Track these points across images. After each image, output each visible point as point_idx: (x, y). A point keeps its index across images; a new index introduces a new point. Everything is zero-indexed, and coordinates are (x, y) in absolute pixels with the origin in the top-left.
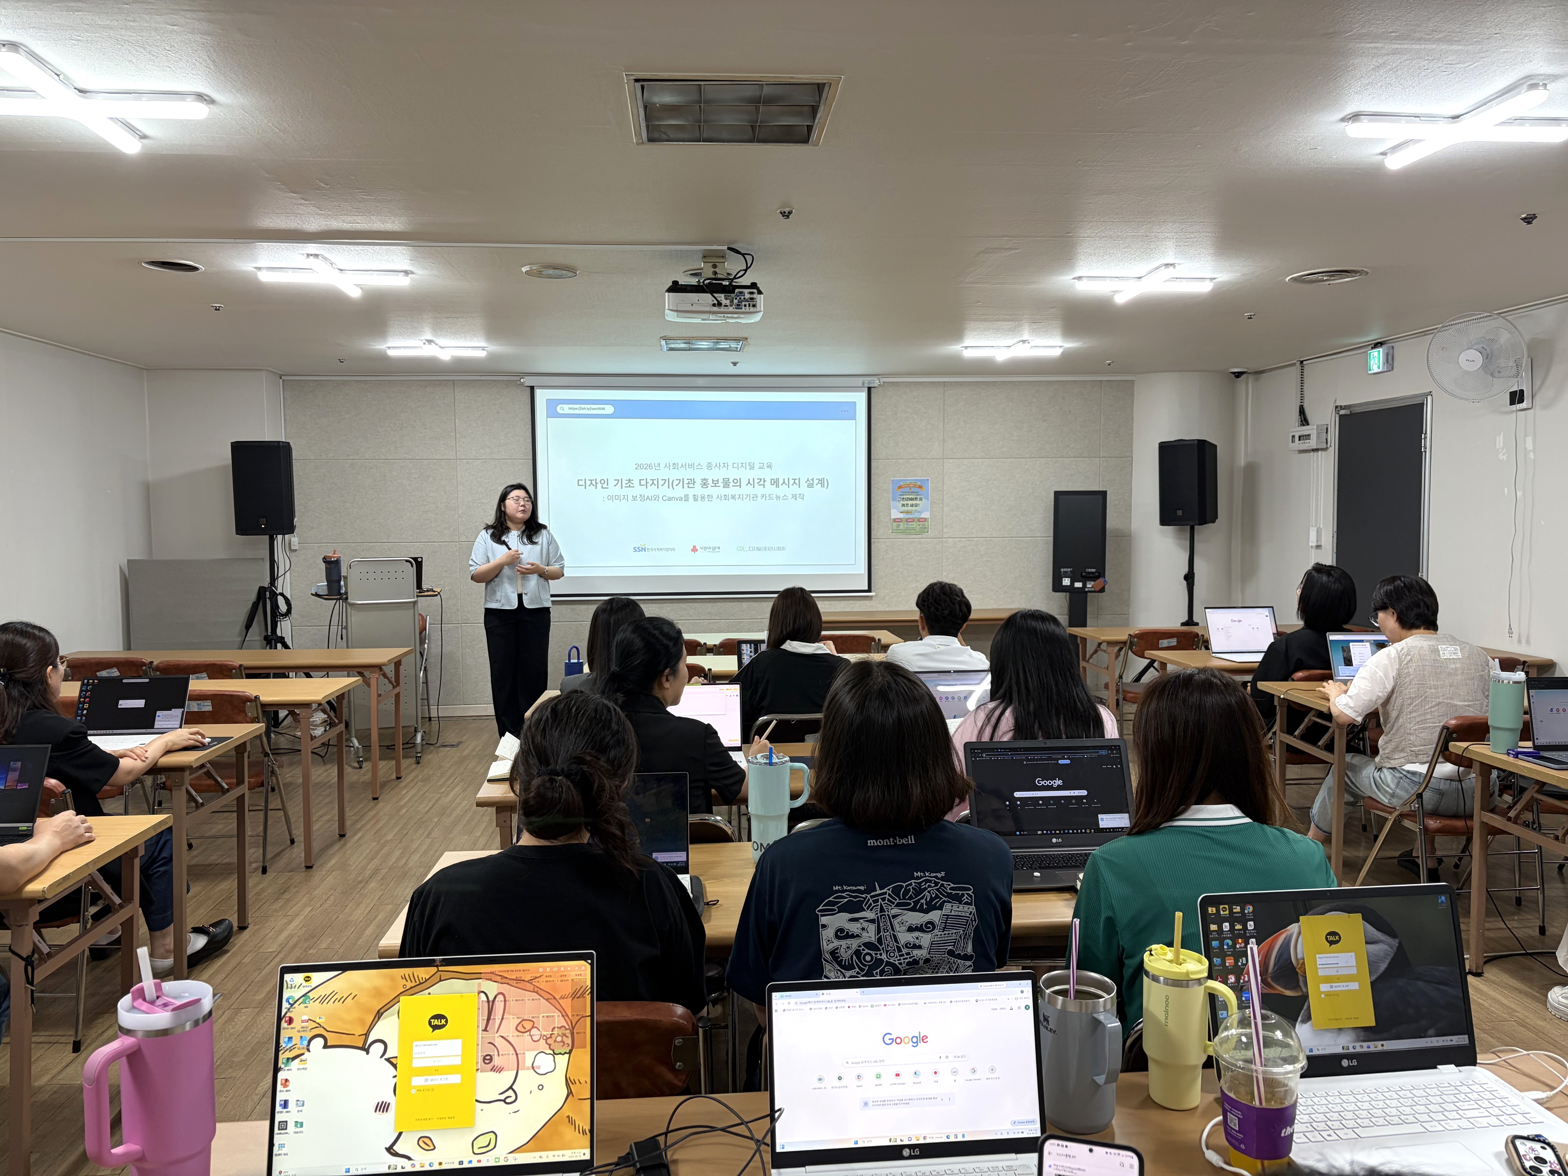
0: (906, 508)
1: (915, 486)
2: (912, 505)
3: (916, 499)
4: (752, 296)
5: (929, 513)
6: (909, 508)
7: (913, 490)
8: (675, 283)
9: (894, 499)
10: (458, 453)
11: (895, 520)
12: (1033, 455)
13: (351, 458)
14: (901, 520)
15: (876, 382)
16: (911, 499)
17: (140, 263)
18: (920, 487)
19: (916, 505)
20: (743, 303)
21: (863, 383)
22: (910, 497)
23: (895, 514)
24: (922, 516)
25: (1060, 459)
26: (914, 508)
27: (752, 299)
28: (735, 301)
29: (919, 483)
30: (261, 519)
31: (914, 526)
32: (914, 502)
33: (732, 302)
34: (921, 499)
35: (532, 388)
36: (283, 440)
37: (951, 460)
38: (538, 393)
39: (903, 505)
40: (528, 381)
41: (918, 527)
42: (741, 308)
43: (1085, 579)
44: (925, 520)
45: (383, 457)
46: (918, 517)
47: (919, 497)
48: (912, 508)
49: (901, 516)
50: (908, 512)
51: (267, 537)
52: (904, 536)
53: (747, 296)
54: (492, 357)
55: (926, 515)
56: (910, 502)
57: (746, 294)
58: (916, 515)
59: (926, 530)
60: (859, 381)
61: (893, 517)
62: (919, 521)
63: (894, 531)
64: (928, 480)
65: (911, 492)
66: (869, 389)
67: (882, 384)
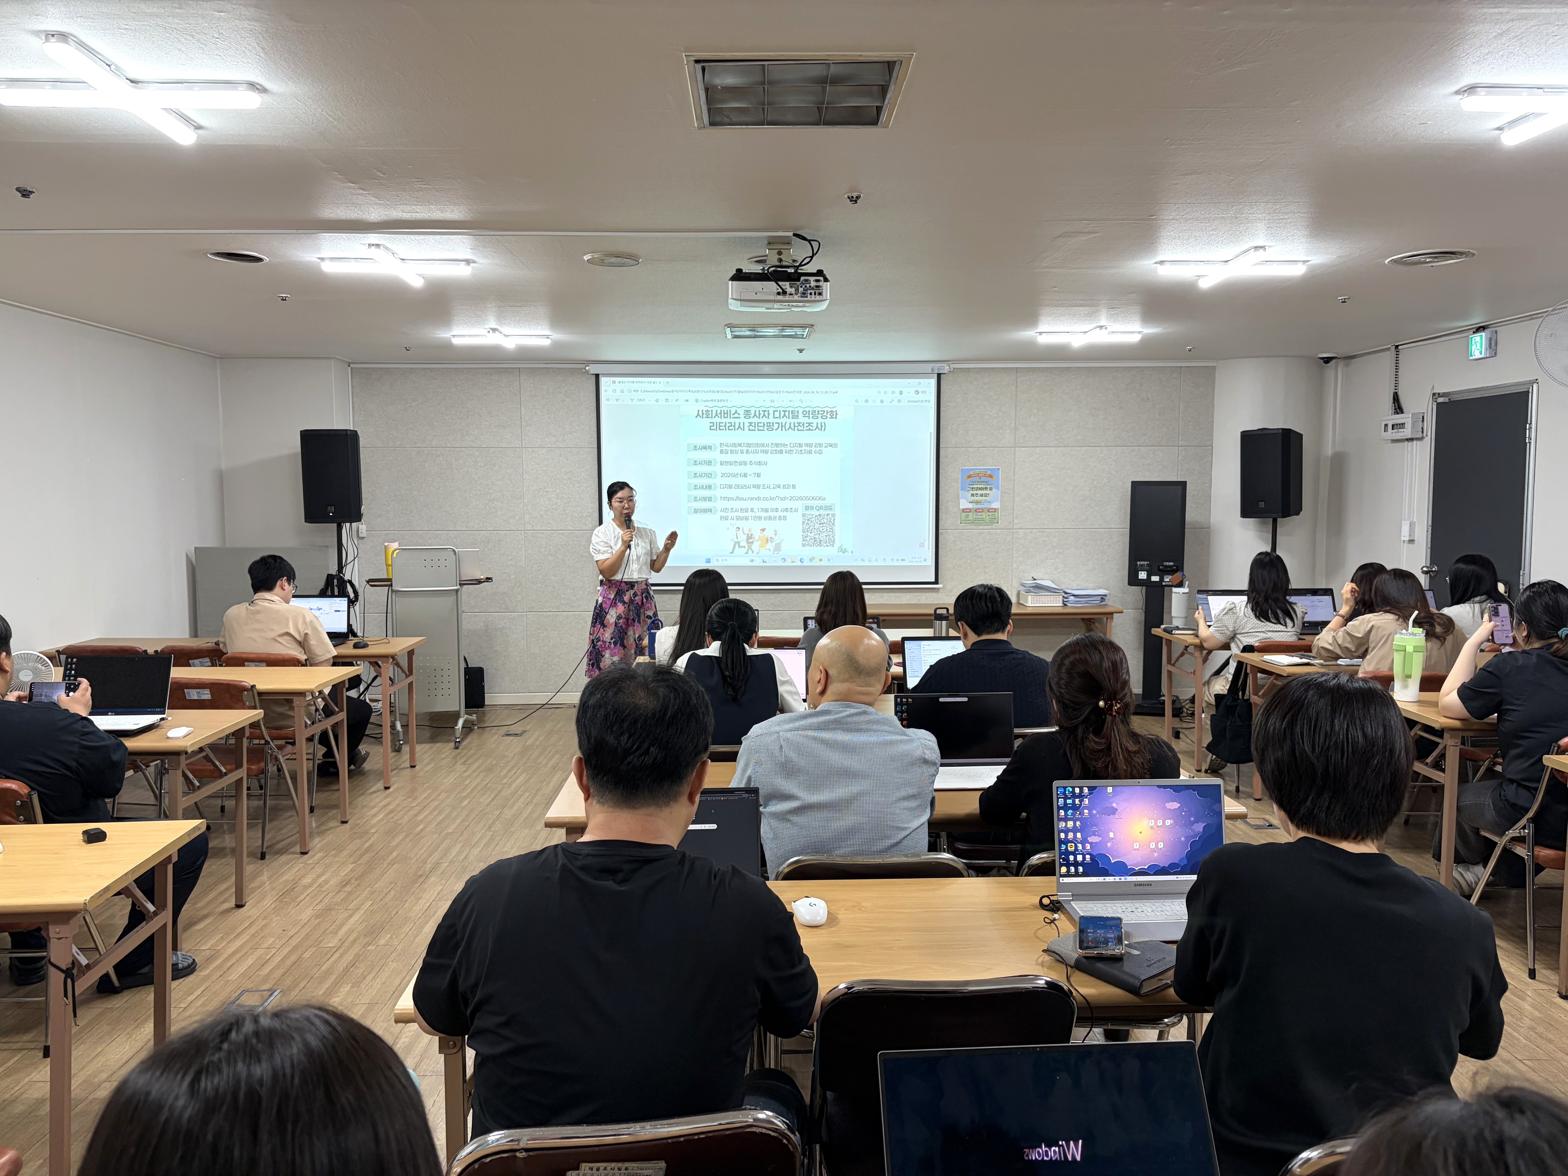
0: (975, 498)
1: (985, 475)
2: (982, 495)
3: (986, 488)
4: (818, 284)
5: (999, 503)
6: (979, 498)
7: (983, 479)
8: (739, 271)
9: (963, 489)
10: (523, 442)
11: (964, 510)
12: (1109, 444)
13: (418, 445)
14: (970, 510)
15: (946, 369)
16: (981, 489)
17: (205, 254)
18: (991, 476)
19: (986, 495)
20: (809, 291)
21: (933, 370)
22: (980, 486)
23: (964, 504)
24: (993, 506)
25: (1136, 448)
26: (984, 498)
27: (818, 287)
28: (801, 290)
29: (989, 473)
30: (329, 508)
31: (984, 516)
32: (984, 492)
33: (797, 290)
34: (991, 489)
35: (597, 376)
36: (352, 429)
37: (1023, 449)
38: (603, 380)
39: (973, 495)
40: (593, 369)
41: (988, 517)
42: (807, 297)
43: (1162, 572)
44: (995, 510)
45: (449, 445)
46: (988, 507)
47: (989, 487)
48: (981, 498)
49: (970, 506)
50: (977, 502)
51: (335, 525)
52: (973, 527)
53: (813, 284)
54: (556, 345)
55: (996, 505)
56: (980, 492)
57: (812, 282)
58: (987, 506)
59: (996, 521)
60: (928, 368)
61: (962, 507)
62: (989, 511)
63: (963, 522)
64: (999, 469)
65: (981, 482)
66: (939, 375)
67: (952, 370)
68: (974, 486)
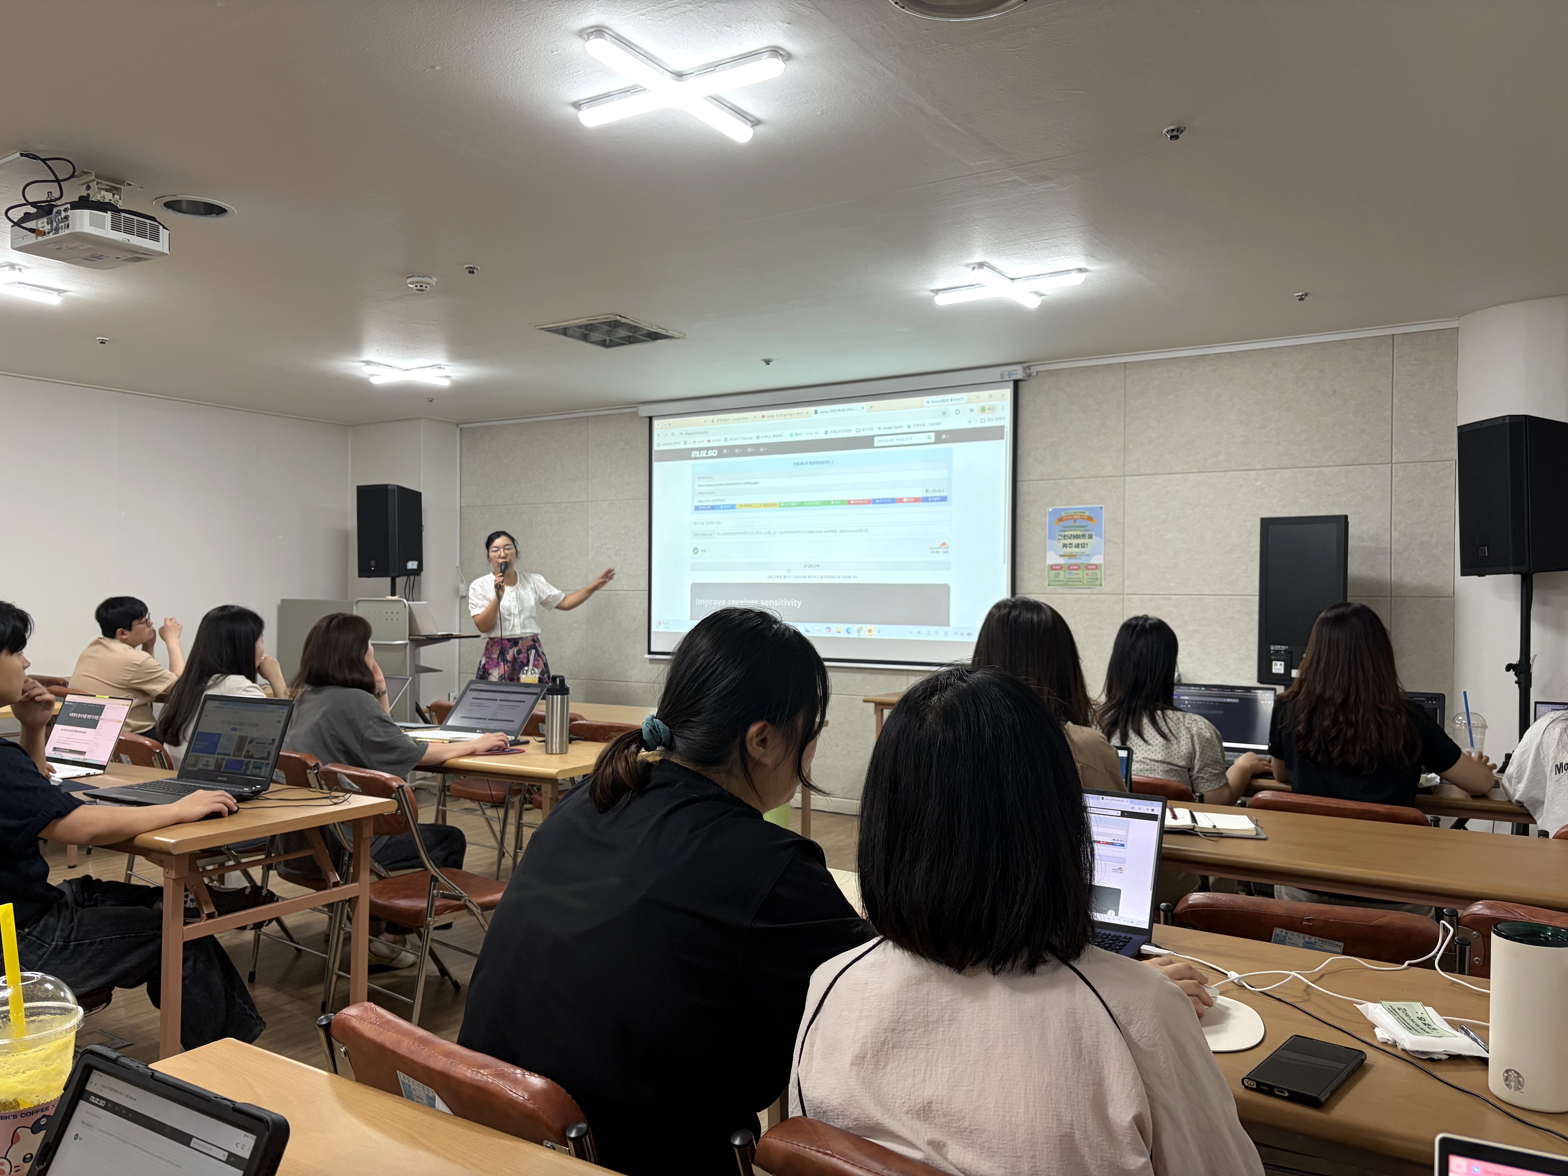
0: (1068, 550)
1: (1082, 518)
2: (1077, 546)
3: (1084, 536)
5: (1102, 557)
9: (1051, 537)
10: (589, 495)
11: (1052, 567)
14: (1061, 567)
15: (1025, 373)
16: (1077, 537)
18: (1090, 519)
19: (1084, 546)
20: (60, 225)
22: (1075, 533)
23: (1053, 558)
24: (1092, 561)
26: (1080, 550)
28: (55, 224)
29: (1087, 514)
31: (1080, 576)
32: (1080, 541)
33: (52, 224)
34: (1090, 537)
35: (650, 418)
37: (1137, 478)
38: (656, 423)
39: (1065, 546)
40: (645, 411)
41: (1086, 577)
44: (1097, 567)
46: (1087, 562)
47: (1087, 533)
48: (1076, 550)
49: (1061, 561)
50: (1071, 556)
52: (1066, 591)
53: (63, 214)
55: (1098, 560)
56: (1075, 541)
58: (1084, 560)
59: (1098, 582)
61: (1050, 562)
62: (1087, 568)
63: (1052, 583)
64: (1101, 508)
65: (1077, 527)
66: (1016, 383)
67: (1035, 374)
68: (1067, 533)
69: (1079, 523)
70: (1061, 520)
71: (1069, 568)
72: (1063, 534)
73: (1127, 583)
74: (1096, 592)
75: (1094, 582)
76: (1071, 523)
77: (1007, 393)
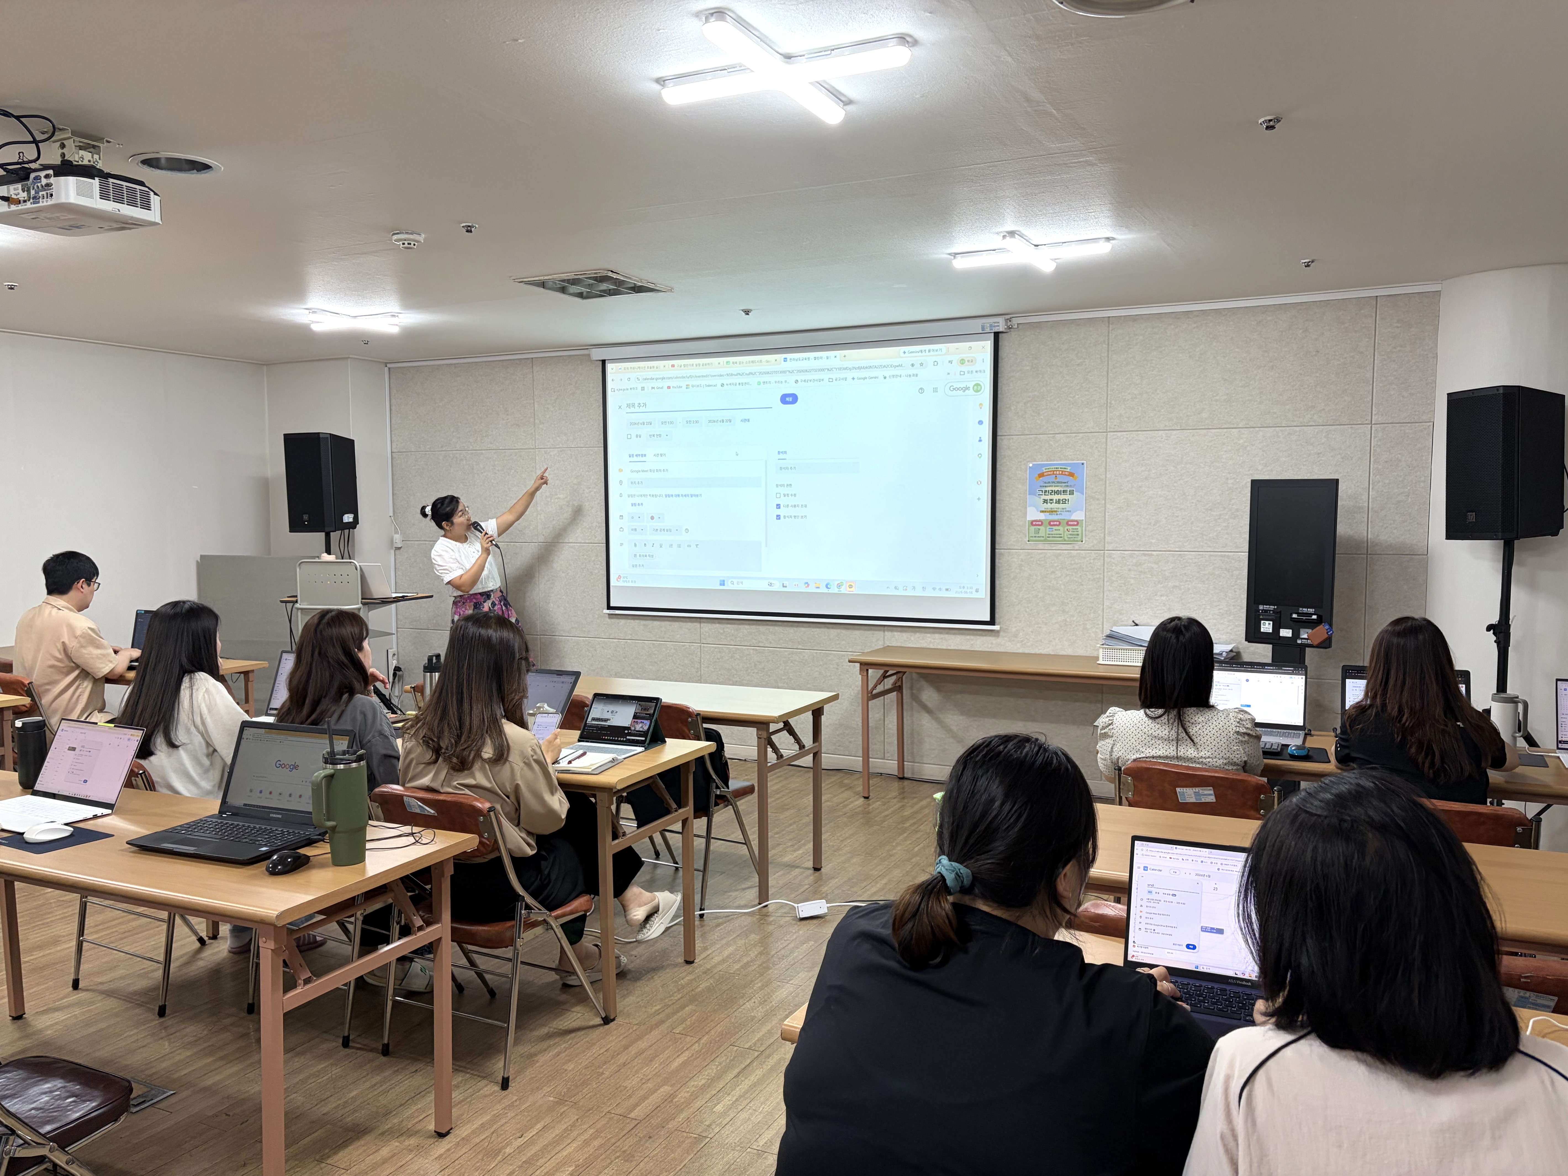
0: (1049, 506)
1: (1063, 473)
2: (1058, 502)
3: (1064, 492)
5: (1083, 513)
6: (1054, 506)
9: (1032, 492)
10: (537, 442)
11: (1032, 523)
14: (1041, 523)
15: (1006, 325)
16: (1058, 493)
18: (1071, 474)
19: (1065, 501)
20: (41, 193)
21: (983, 328)
22: (1056, 489)
23: (1033, 514)
24: (1074, 517)
26: (1061, 506)
27: (49, 184)
28: (33, 192)
29: (1069, 469)
30: (304, 516)
31: (1061, 532)
32: (1061, 497)
33: (29, 191)
34: (1072, 493)
35: (604, 362)
37: (1119, 434)
38: (610, 367)
39: (1045, 501)
40: (598, 354)
41: (1067, 533)
43: (1297, 626)
44: (1078, 523)
46: (1068, 518)
47: (1068, 489)
48: (1057, 505)
49: (1042, 517)
50: (1052, 512)
52: (1047, 547)
53: (44, 181)
55: (1078, 516)
56: (1056, 497)
57: (45, 177)
58: (1065, 516)
59: (1079, 538)
60: (980, 325)
61: (1030, 517)
62: (1068, 524)
63: (1031, 538)
64: (1083, 464)
65: (1058, 482)
66: (997, 335)
67: (1016, 326)
68: (1047, 489)
69: (1060, 478)
70: (1041, 475)
71: (1050, 524)
72: (1044, 489)
73: (1108, 539)
74: (1077, 547)
75: (1074, 538)
76: (1052, 478)
77: (988, 345)
